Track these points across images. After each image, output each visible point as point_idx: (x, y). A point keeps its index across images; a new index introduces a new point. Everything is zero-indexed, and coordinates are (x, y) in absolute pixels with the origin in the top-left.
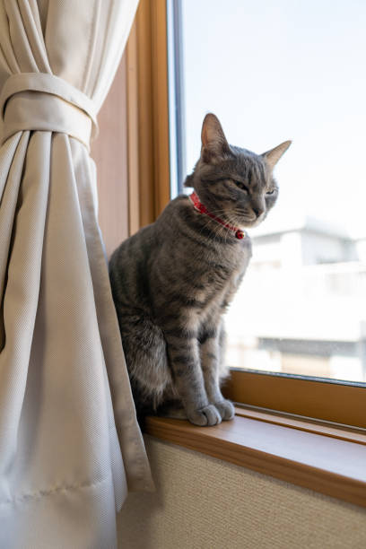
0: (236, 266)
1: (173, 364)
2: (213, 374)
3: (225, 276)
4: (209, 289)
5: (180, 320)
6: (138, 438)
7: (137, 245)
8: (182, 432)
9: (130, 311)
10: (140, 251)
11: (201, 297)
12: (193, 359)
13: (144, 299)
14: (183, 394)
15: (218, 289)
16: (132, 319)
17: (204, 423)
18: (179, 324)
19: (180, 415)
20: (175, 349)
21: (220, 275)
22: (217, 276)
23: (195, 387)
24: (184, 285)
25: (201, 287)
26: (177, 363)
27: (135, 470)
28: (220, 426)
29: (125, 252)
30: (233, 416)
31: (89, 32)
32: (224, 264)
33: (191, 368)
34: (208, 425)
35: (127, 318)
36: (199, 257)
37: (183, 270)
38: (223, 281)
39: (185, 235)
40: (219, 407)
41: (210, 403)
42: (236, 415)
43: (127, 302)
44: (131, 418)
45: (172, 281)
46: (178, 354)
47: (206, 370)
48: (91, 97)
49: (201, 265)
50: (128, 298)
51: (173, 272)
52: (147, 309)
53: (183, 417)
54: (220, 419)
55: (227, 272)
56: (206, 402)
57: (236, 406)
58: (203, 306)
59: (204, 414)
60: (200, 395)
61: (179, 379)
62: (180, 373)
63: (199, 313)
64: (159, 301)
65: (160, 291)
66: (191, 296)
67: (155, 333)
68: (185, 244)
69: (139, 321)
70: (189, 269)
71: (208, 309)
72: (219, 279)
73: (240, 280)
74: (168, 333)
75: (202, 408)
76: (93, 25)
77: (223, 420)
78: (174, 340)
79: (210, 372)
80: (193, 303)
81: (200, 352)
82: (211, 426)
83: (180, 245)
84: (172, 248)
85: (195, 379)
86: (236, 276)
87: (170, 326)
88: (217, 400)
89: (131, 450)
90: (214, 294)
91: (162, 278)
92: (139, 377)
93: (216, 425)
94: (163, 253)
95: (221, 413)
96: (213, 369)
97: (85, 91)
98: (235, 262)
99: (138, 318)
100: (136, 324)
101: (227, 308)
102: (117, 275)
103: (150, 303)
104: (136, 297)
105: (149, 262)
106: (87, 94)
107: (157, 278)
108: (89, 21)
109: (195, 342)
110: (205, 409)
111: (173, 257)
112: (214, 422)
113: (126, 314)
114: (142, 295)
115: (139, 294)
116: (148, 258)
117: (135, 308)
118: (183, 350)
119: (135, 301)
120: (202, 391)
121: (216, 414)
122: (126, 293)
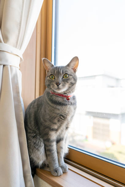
0: (68, 114)
1: (47, 152)
2: (61, 155)
4: (58, 124)
5: (49, 135)
11: (56, 127)
12: (53, 150)
13: (37, 128)
15: (61, 123)
16: (32, 135)
17: (56, 175)
18: (48, 137)
19: (48, 170)
20: (47, 146)
23: (54, 161)
25: (55, 124)
26: (48, 152)
28: (62, 177)
31: (19, 26)
33: (52, 154)
34: (57, 176)
35: (30, 135)
40: (62, 167)
41: (59, 166)
44: (29, 173)
45: (45, 121)
48: (20, 50)
49: (54, 115)
52: (37, 132)
54: (62, 173)
56: (58, 166)
58: (57, 130)
59: (56, 171)
60: (56, 164)
61: (48, 158)
62: (49, 155)
63: (56, 133)
66: (52, 127)
67: (41, 141)
68: (48, 107)
69: (35, 136)
70: (50, 116)
71: (59, 131)
72: (61, 120)
74: (45, 140)
76: (20, 23)
78: (47, 143)
79: (60, 154)
81: (57, 147)
83: (47, 107)
84: (45, 108)
86: (69, 118)
87: (45, 138)
90: (61, 125)
92: (34, 158)
96: (61, 153)
97: (17, 48)
99: (35, 135)
100: (34, 137)
101: (68, 129)
103: (39, 129)
106: (18, 49)
108: (19, 22)
109: (55, 143)
110: (57, 169)
111: (45, 112)
112: (60, 175)
113: (30, 133)
114: (36, 125)
115: (35, 125)
116: (38, 110)
117: (33, 131)
118: (50, 147)
119: (34, 128)
120: (57, 162)
121: (61, 171)
122: (31, 124)
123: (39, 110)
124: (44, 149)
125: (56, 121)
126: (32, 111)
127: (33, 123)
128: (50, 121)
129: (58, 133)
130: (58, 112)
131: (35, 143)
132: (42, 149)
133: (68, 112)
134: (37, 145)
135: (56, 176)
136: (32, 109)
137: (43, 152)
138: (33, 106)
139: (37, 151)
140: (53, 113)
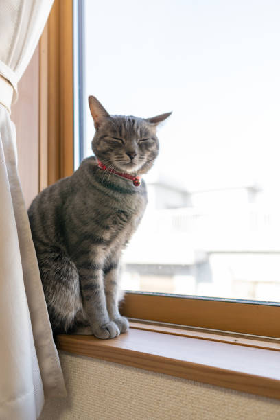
0: (135, 211)
1: (83, 291)
3: (126, 220)
4: (113, 230)
5: (90, 254)
6: (54, 354)
7: (56, 192)
8: (89, 345)
9: (49, 249)
10: (58, 197)
11: (107, 236)
12: (99, 287)
13: (61, 239)
14: (90, 315)
15: (120, 229)
16: (52, 255)
17: (107, 337)
18: (88, 258)
19: (86, 331)
20: (85, 278)
21: (122, 219)
22: (119, 219)
23: (100, 309)
24: (95, 227)
25: (107, 228)
27: (51, 381)
28: (119, 339)
29: (46, 198)
30: (128, 329)
32: (126, 210)
33: (97, 294)
34: (110, 338)
35: (46, 255)
36: (106, 204)
37: (93, 215)
38: (123, 223)
39: (94, 187)
40: (118, 322)
41: (111, 320)
42: (131, 327)
43: (46, 241)
44: (47, 338)
46: (87, 282)
47: (109, 294)
49: (107, 210)
50: (47, 237)
51: (86, 216)
52: (63, 248)
53: (90, 333)
54: (119, 333)
55: (127, 216)
56: (108, 320)
57: (130, 321)
58: (108, 243)
59: (107, 329)
60: (103, 315)
61: (87, 302)
62: (88, 298)
63: (104, 249)
64: (74, 239)
65: (74, 232)
66: (99, 235)
67: (73, 267)
68: (95, 194)
69: (57, 257)
70: (98, 214)
71: (112, 246)
72: (121, 222)
73: (139, 222)
74: (80, 266)
75: (105, 325)
77: (122, 333)
78: (85, 272)
79: (112, 296)
80: (100, 241)
81: (104, 281)
82: (113, 338)
83: (91, 195)
84: (85, 197)
85: (100, 302)
86: (135, 219)
87: (82, 260)
88: (116, 318)
89: (48, 364)
90: (117, 233)
91: (76, 221)
92: (56, 306)
93: (116, 337)
94: (77, 200)
95: (119, 327)
96: (114, 293)
97: (9, 65)
98: (134, 208)
99: (57, 255)
100: (55, 260)
101: (127, 244)
102: (38, 217)
104: (54, 237)
105: (65, 206)
106: (11, 67)
107: (71, 220)
108: (16, 8)
109: (100, 273)
110: (107, 325)
111: (85, 204)
112: (114, 335)
113: (46, 252)
114: (59, 235)
115: (57, 234)
116: (64, 203)
117: (54, 247)
118: (92, 280)
119: (54, 241)
120: (105, 311)
121: (116, 329)
122: (46, 233)
123: (67, 203)
124: (78, 285)
125: (109, 222)
126: (49, 206)
127: (51, 230)
128: (97, 222)
129: (109, 250)
130: (115, 205)
131: (59, 273)
132: (75, 284)
133: (136, 207)
134: (65, 277)
135: (107, 339)
136: (48, 202)
137: (76, 292)
138: (50, 197)
139: (63, 288)
140: (106, 206)
